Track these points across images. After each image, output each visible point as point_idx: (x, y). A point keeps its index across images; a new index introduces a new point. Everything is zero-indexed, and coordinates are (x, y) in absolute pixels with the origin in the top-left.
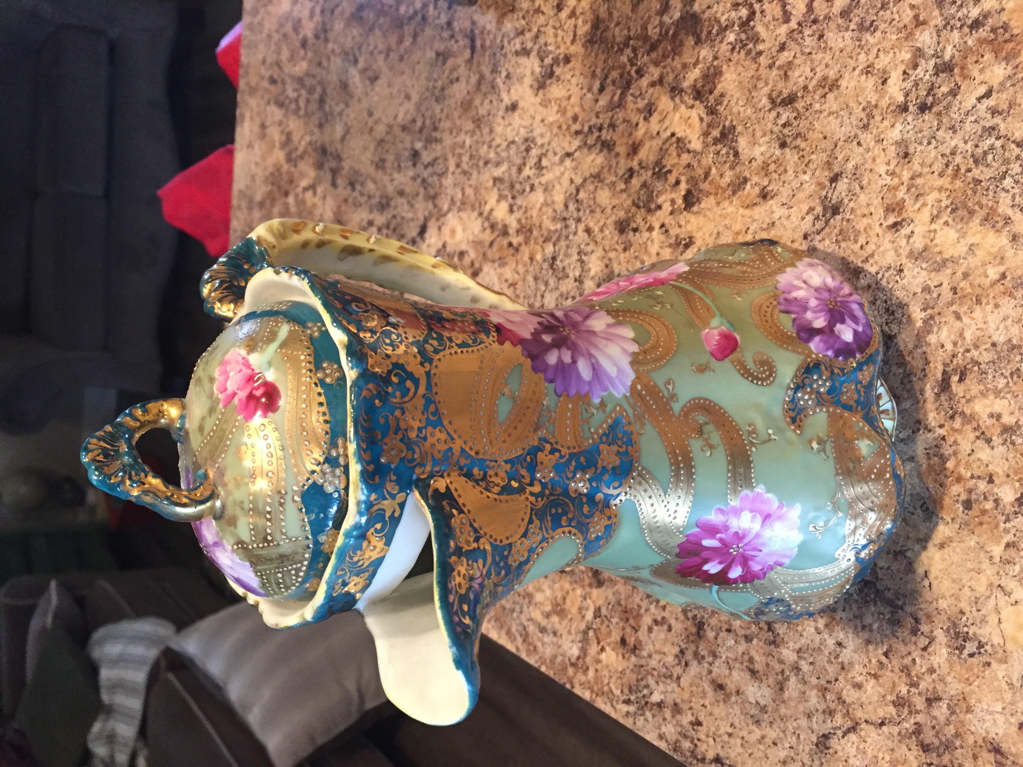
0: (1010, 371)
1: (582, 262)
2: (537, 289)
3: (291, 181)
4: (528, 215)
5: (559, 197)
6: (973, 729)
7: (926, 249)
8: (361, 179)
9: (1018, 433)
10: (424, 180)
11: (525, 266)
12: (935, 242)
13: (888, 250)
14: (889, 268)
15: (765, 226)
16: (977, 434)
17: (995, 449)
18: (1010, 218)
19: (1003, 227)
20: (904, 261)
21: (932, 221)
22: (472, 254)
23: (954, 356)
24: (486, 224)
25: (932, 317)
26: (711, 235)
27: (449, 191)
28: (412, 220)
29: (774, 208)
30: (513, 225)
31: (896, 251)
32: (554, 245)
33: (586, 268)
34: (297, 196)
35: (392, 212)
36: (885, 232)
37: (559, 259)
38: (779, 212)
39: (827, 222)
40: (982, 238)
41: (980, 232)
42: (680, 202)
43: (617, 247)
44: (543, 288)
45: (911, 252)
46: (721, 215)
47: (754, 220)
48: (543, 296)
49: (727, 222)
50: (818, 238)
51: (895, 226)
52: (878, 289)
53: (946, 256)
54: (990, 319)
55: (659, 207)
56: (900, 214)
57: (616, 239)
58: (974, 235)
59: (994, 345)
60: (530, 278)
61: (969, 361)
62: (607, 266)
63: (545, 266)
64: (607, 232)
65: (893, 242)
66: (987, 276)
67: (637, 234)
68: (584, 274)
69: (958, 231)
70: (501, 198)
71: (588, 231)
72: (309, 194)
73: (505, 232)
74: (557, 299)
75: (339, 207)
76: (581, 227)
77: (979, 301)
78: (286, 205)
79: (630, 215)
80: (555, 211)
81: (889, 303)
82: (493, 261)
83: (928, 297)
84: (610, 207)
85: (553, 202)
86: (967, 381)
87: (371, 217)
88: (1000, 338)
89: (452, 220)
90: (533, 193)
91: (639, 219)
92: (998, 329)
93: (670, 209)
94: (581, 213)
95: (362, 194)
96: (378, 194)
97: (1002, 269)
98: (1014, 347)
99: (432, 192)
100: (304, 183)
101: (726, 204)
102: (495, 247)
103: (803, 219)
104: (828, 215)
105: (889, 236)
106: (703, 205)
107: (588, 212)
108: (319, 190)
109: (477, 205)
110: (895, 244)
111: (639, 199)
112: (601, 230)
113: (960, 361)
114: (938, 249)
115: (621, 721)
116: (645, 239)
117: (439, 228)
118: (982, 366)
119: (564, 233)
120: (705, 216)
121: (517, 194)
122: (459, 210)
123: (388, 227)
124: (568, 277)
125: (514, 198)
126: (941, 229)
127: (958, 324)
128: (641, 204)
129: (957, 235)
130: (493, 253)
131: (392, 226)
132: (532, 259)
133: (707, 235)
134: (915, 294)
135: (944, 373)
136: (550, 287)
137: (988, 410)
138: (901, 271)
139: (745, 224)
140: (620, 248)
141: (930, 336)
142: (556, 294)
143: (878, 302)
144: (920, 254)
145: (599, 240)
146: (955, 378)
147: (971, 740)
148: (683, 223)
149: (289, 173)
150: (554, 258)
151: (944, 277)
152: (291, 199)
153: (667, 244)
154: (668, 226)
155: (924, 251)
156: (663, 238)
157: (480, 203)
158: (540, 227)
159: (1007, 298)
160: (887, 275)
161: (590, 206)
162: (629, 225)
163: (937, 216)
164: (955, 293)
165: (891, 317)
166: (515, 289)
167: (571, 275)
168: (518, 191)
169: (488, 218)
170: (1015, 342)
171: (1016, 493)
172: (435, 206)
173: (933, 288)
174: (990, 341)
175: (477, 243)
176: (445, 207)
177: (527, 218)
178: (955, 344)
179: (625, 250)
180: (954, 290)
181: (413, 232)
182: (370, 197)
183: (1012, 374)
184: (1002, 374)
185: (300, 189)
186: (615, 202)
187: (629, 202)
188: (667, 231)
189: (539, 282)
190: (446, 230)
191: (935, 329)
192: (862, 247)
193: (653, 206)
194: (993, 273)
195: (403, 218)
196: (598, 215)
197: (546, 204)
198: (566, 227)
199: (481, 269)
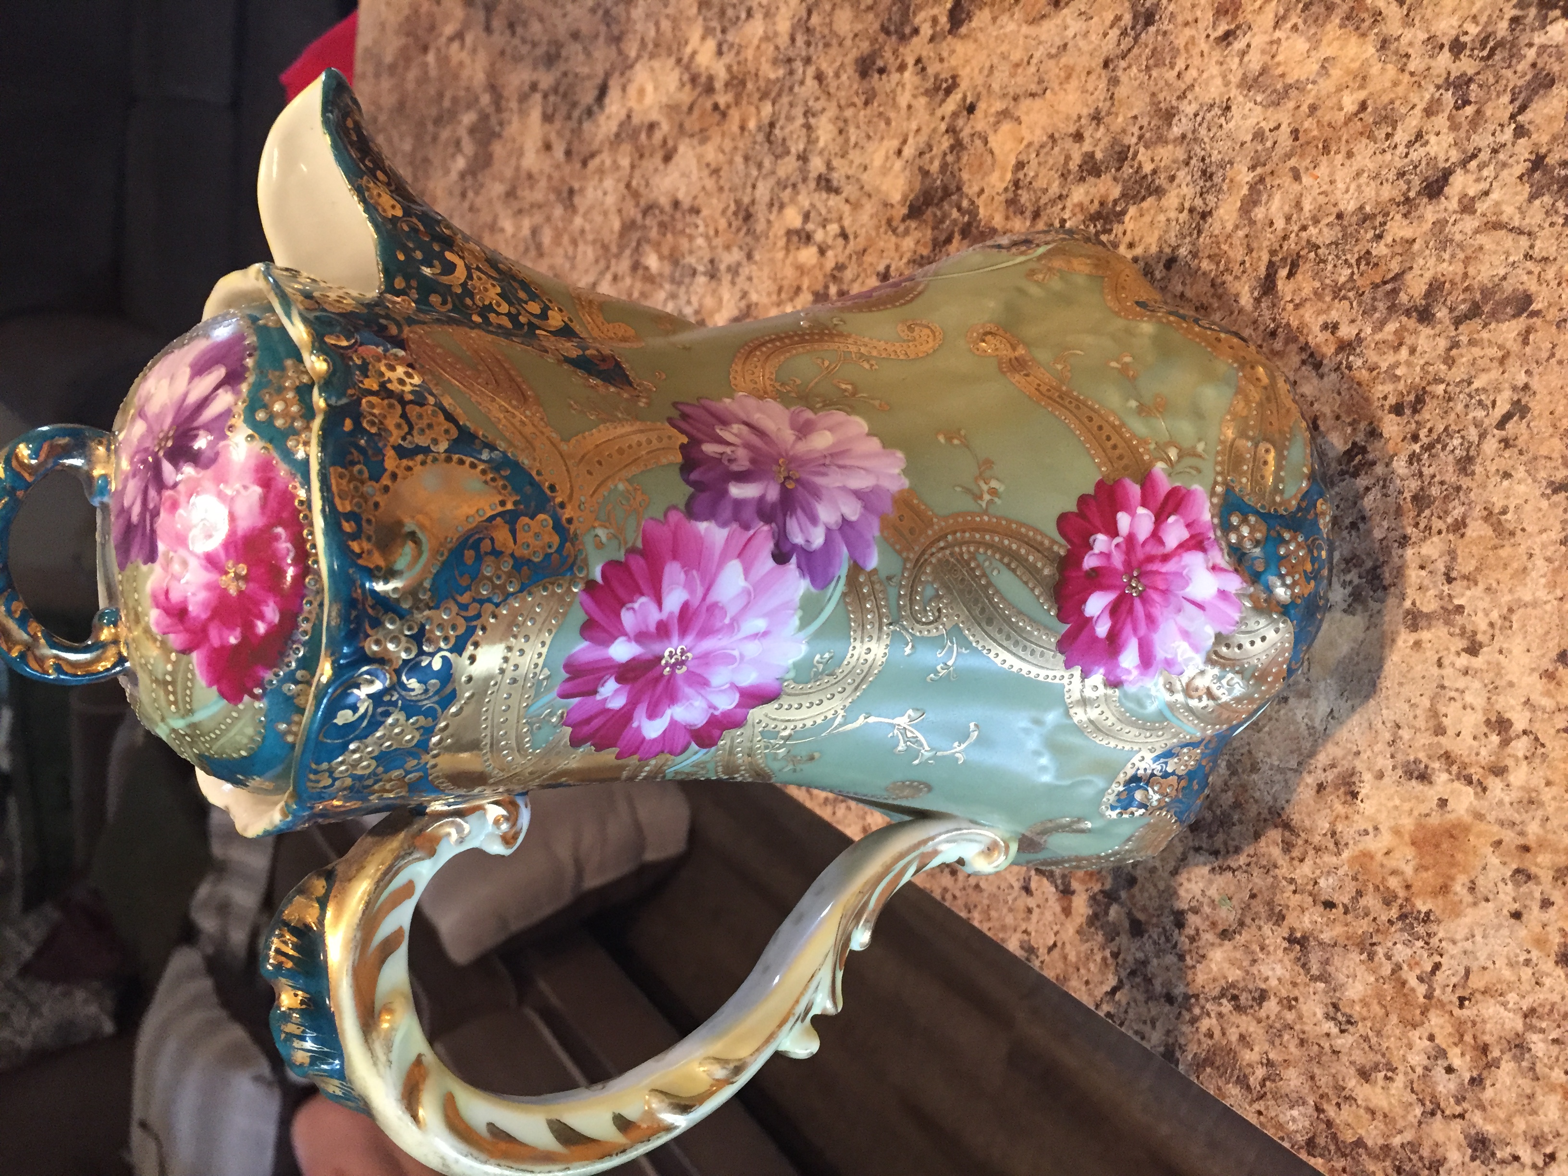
0: (1356, 256)
1: (808, 127)
2: (747, 175)
3: (432, 28)
4: (741, 57)
5: (783, 26)
6: (1257, 795)
7: (1264, 71)
8: (524, 16)
9: (1358, 350)
10: (607, 12)
11: (733, 140)
12: (1277, 59)
13: (1212, 77)
14: (1212, 106)
15: (1054, 51)
16: (1304, 356)
17: (1326, 379)
18: (1380, 13)
19: (1371, 28)
20: (1234, 92)
21: (1276, 25)
22: (665, 127)
23: (1285, 238)
24: (686, 77)
25: (1262, 180)
26: (981, 70)
27: (639, 27)
28: (589, 77)
29: (1069, 21)
30: (722, 75)
31: (1224, 77)
32: (773, 104)
33: (813, 136)
34: (438, 50)
35: (562, 67)
36: (1212, 49)
37: (778, 126)
38: (1075, 26)
39: (1136, 39)
40: (1341, 49)
41: (1338, 38)
42: (943, 20)
43: (856, 100)
44: (755, 173)
45: (1245, 77)
46: (997, 38)
47: (1040, 43)
48: (754, 187)
49: (1004, 48)
50: (1123, 64)
51: (1227, 37)
52: (1195, 140)
53: (1290, 80)
54: (1339, 176)
55: (916, 31)
56: (1235, 17)
57: (855, 86)
58: (1329, 45)
59: (1340, 216)
60: (739, 159)
61: (1304, 243)
62: (841, 132)
63: (760, 137)
64: (844, 77)
65: (1221, 64)
66: (1341, 109)
67: (884, 76)
68: (810, 147)
69: (1309, 39)
70: (708, 32)
71: (820, 77)
72: (455, 45)
73: (710, 89)
74: (772, 190)
75: (492, 65)
76: (811, 71)
77: (1326, 150)
78: (425, 65)
79: (877, 46)
80: (777, 48)
81: (1207, 161)
82: (692, 136)
83: (1260, 148)
84: (851, 35)
85: (776, 34)
86: (1299, 277)
87: (535, 77)
88: (1349, 205)
89: (641, 75)
90: (751, 20)
91: (888, 54)
92: (1347, 191)
93: (930, 32)
94: (812, 48)
95: (524, 41)
96: (545, 39)
97: (1362, 95)
98: (1367, 218)
99: (616, 30)
100: (449, 29)
101: (1004, 18)
102: (696, 113)
103: (1105, 35)
104: (1138, 27)
105: (1216, 55)
106: (973, 24)
107: (821, 45)
108: (469, 39)
109: (675, 47)
110: (1225, 66)
111: (890, 19)
112: (837, 75)
113: (1293, 246)
114: (1279, 71)
115: (818, 811)
116: (893, 83)
117: (624, 89)
118: (1320, 251)
119: (788, 84)
120: (976, 41)
121: (727, 24)
122: (652, 56)
123: (556, 90)
124: (788, 153)
125: (724, 31)
126: (1288, 38)
127: (1297, 187)
128: (892, 28)
129: (1307, 46)
130: (692, 123)
131: (561, 90)
132: (743, 128)
133: (977, 71)
134: (1242, 145)
135: (1271, 264)
136: (764, 171)
137: (1321, 319)
138: (1228, 108)
139: (1026, 49)
140: (859, 101)
141: (1256, 210)
142: (772, 181)
143: (1193, 162)
144: (1256, 80)
145: (832, 90)
146: (1283, 273)
147: (1253, 810)
148: (945, 54)
149: (431, 15)
150: (772, 125)
151: (1283, 116)
152: (431, 58)
153: (922, 90)
154: (924, 60)
155: (1261, 74)
156: (917, 80)
157: (679, 44)
158: (756, 75)
159: (1365, 141)
160: (1209, 116)
161: (824, 37)
162: (874, 63)
163: (1284, 18)
164: (1296, 139)
165: (1208, 184)
166: (719, 177)
167: (793, 150)
168: (730, 20)
169: (687, 68)
170: (1368, 209)
171: (1346, 443)
172: (620, 52)
173: (1267, 133)
174: (1335, 211)
175: (672, 109)
176: (633, 54)
177: (739, 63)
178: (1288, 219)
179: (866, 103)
180: (1295, 134)
181: (588, 97)
182: (534, 45)
183: (1358, 261)
184: (1346, 261)
185: (443, 40)
186: (859, 27)
187: (877, 26)
188: (924, 69)
189: (751, 163)
190: (632, 90)
191: (1264, 198)
192: (1179, 76)
193: (907, 30)
194: (1350, 102)
195: (576, 75)
196: (834, 50)
197: (766, 38)
198: (791, 73)
199: (675, 149)
